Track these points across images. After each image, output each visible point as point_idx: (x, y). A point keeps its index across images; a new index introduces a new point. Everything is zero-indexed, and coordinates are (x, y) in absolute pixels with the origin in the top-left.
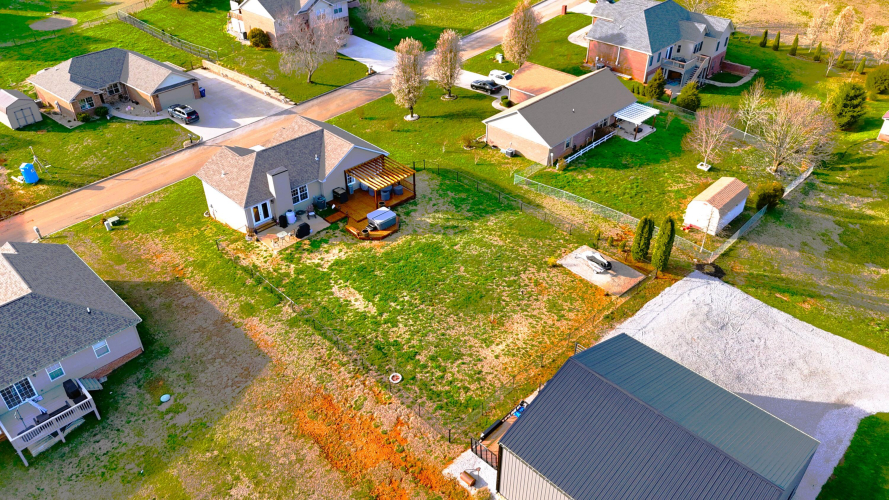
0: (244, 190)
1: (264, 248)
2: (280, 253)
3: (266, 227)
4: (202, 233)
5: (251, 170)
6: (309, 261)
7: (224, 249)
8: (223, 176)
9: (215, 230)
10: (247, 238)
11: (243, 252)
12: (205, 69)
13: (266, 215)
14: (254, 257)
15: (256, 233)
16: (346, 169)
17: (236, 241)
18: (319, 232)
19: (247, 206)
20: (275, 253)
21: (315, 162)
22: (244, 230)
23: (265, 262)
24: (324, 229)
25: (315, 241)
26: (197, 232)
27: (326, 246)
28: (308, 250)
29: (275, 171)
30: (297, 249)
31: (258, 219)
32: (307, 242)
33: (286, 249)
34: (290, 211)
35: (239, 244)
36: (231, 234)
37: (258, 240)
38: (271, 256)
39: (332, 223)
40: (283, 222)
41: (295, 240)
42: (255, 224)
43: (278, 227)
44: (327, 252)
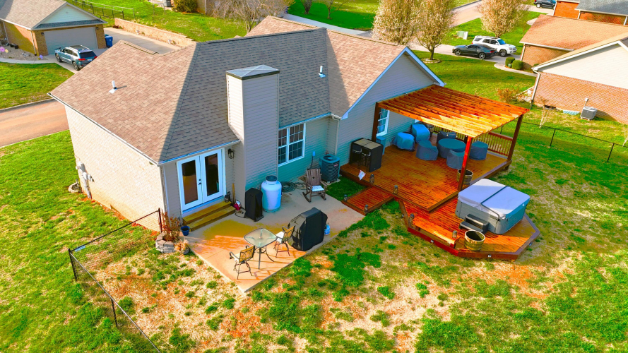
0: (163, 118)
1: (207, 277)
2: (256, 293)
3: (209, 216)
4: (50, 229)
5: (181, 77)
6: (346, 327)
7: (90, 276)
8: (113, 91)
9: (83, 220)
10: (160, 244)
11: (144, 285)
12: (117, 27)
13: (212, 187)
14: (178, 306)
15: (186, 231)
16: (379, 100)
17: (129, 251)
18: (343, 234)
19: (166, 157)
20: (242, 292)
21: (319, 79)
22: (153, 224)
23: (214, 326)
24: (354, 227)
25: (343, 258)
26: (38, 224)
27: (378, 273)
28: (333, 286)
29: (248, 71)
30: (302, 284)
31: (191, 195)
32: (322, 259)
33: (272, 281)
34: (271, 178)
35: (137, 262)
36: (119, 231)
37: (189, 253)
38: (230, 303)
39: (367, 213)
40: (255, 207)
41: (291, 256)
42: (184, 206)
43: (239, 219)
44: (387, 292)
